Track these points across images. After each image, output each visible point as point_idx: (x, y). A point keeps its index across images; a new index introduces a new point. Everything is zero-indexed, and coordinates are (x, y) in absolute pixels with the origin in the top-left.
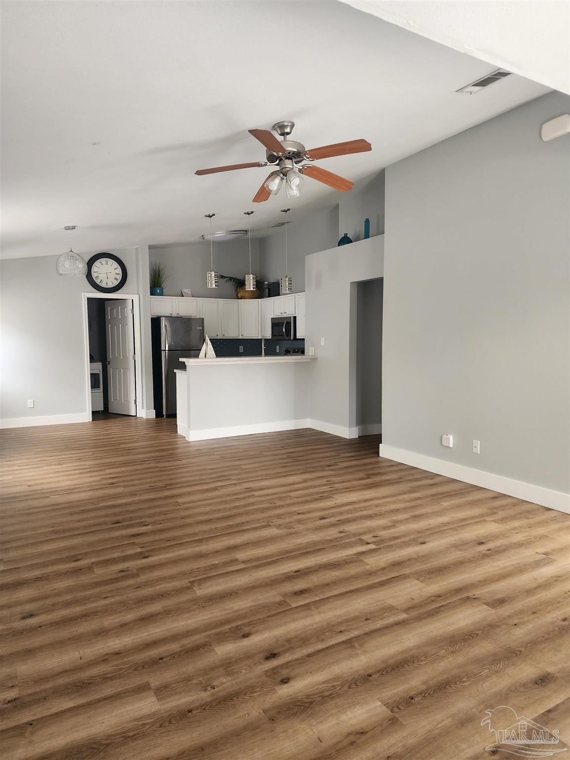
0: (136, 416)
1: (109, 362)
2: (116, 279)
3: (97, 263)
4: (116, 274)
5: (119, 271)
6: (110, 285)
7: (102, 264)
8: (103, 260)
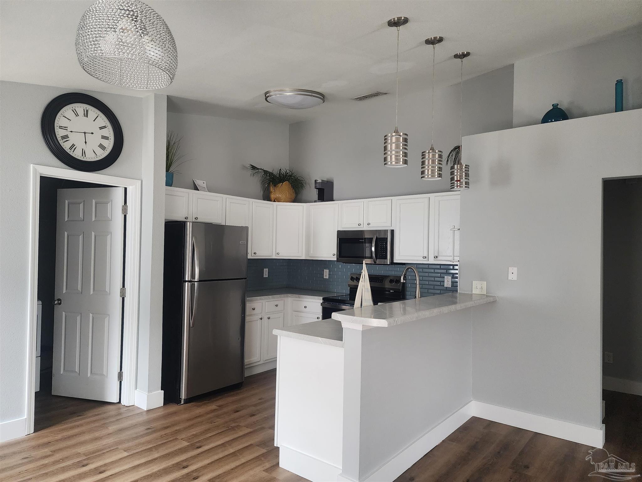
0: (120, 402)
1: (59, 300)
2: (102, 147)
3: (67, 111)
4: (103, 137)
5: (109, 132)
6: (90, 157)
7: (77, 115)
8: (80, 107)
